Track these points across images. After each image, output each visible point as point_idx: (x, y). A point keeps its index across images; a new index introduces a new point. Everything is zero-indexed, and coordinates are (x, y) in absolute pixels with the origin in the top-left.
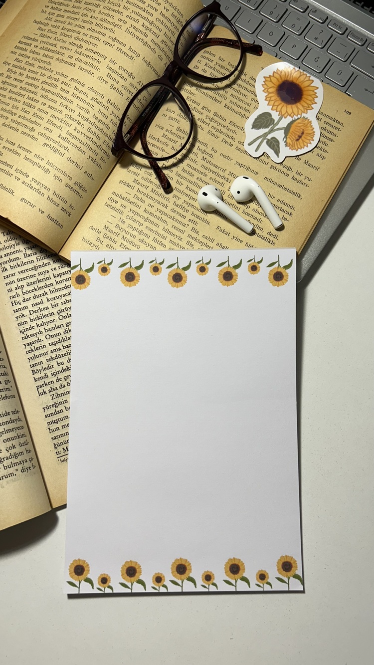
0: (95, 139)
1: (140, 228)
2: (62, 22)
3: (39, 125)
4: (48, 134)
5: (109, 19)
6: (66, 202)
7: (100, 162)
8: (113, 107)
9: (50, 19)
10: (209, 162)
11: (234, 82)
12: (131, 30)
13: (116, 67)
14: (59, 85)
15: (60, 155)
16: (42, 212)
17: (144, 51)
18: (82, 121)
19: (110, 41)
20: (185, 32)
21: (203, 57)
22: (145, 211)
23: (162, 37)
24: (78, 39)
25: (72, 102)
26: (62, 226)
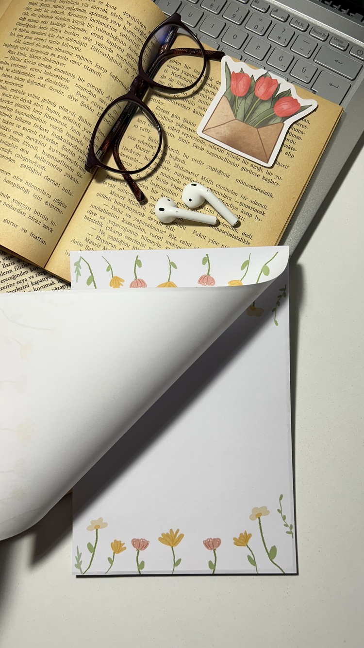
0: (70, 156)
1: (120, 238)
2: (30, 44)
3: (16, 147)
4: (24, 155)
5: (75, 38)
6: (47, 219)
7: (76, 177)
8: (85, 124)
9: (19, 42)
10: (182, 169)
11: (201, 88)
12: (97, 47)
13: (84, 85)
14: (32, 107)
15: (37, 175)
16: (25, 231)
17: (110, 66)
18: (56, 140)
19: (77, 60)
20: (149, 44)
21: (169, 66)
22: (123, 221)
23: (127, 51)
24: (47, 60)
25: (45, 122)
26: (45, 243)
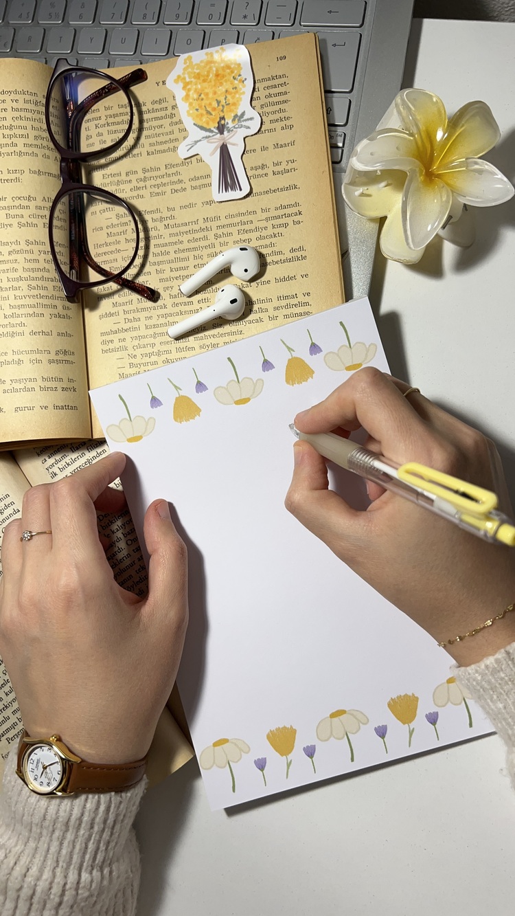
0: (43, 293)
1: (155, 350)
6: (61, 380)
7: (65, 312)
8: (36, 246)
10: (175, 226)
11: (141, 121)
13: (9, 202)
15: (20, 336)
16: (46, 408)
17: (26, 163)
18: (15, 284)
21: (88, 121)
23: (32, 133)
26: (75, 408)
